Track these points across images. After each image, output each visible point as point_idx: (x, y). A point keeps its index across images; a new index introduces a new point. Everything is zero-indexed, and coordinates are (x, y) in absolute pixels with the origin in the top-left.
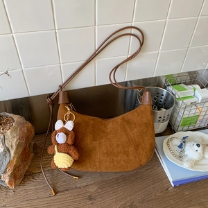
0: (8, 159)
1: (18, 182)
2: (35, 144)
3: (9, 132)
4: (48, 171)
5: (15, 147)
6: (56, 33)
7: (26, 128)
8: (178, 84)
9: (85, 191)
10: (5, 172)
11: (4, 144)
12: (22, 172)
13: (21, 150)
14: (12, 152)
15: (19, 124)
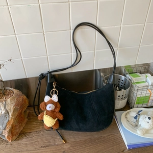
0: (7, 119)
1: (15, 138)
2: (29, 113)
3: (9, 100)
4: (37, 131)
5: (12, 110)
6: (44, 34)
7: (21, 99)
8: (134, 73)
9: (61, 148)
10: (5, 129)
11: (5, 108)
12: (18, 131)
13: (17, 113)
14: (10, 114)
15: (17, 95)
